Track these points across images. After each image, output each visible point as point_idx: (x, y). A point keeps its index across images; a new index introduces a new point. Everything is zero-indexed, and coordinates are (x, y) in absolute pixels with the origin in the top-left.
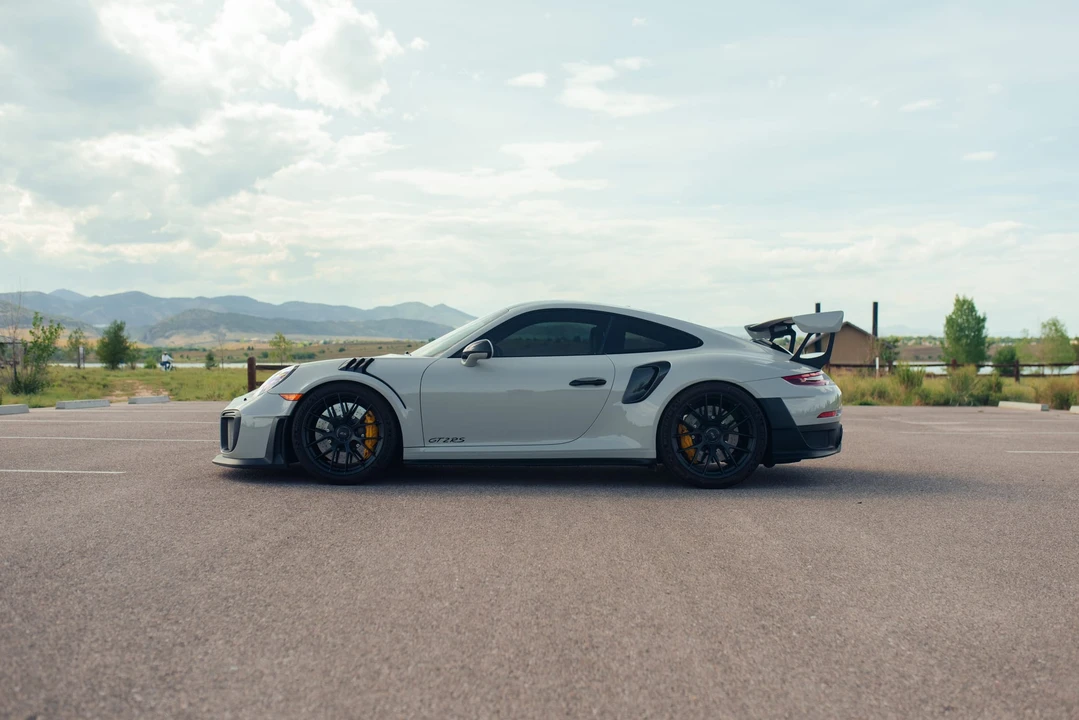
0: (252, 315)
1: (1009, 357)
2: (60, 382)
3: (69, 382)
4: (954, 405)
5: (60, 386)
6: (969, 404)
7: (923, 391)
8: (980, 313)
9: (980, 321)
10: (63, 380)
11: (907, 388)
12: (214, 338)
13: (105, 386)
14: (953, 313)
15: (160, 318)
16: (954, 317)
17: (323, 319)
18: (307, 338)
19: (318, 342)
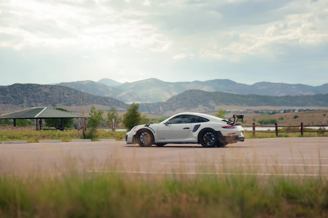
17: (284, 95)
18: (272, 108)
19: (279, 111)
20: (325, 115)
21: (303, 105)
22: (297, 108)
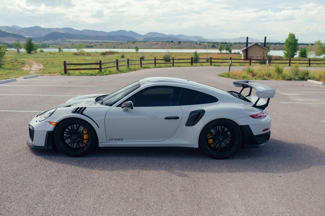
0: (73, 34)
1: (304, 52)
2: (8, 63)
3: (12, 62)
4: (293, 80)
5: (8, 64)
6: (298, 80)
7: (283, 75)
8: (296, 38)
9: (297, 40)
10: (9, 62)
11: (278, 73)
12: (62, 41)
13: (23, 63)
14: (288, 38)
15: (45, 34)
16: (288, 39)
17: (95, 35)
18: (90, 41)
19: (94, 42)
20: (112, 44)
21: (103, 40)
22: (101, 41)
